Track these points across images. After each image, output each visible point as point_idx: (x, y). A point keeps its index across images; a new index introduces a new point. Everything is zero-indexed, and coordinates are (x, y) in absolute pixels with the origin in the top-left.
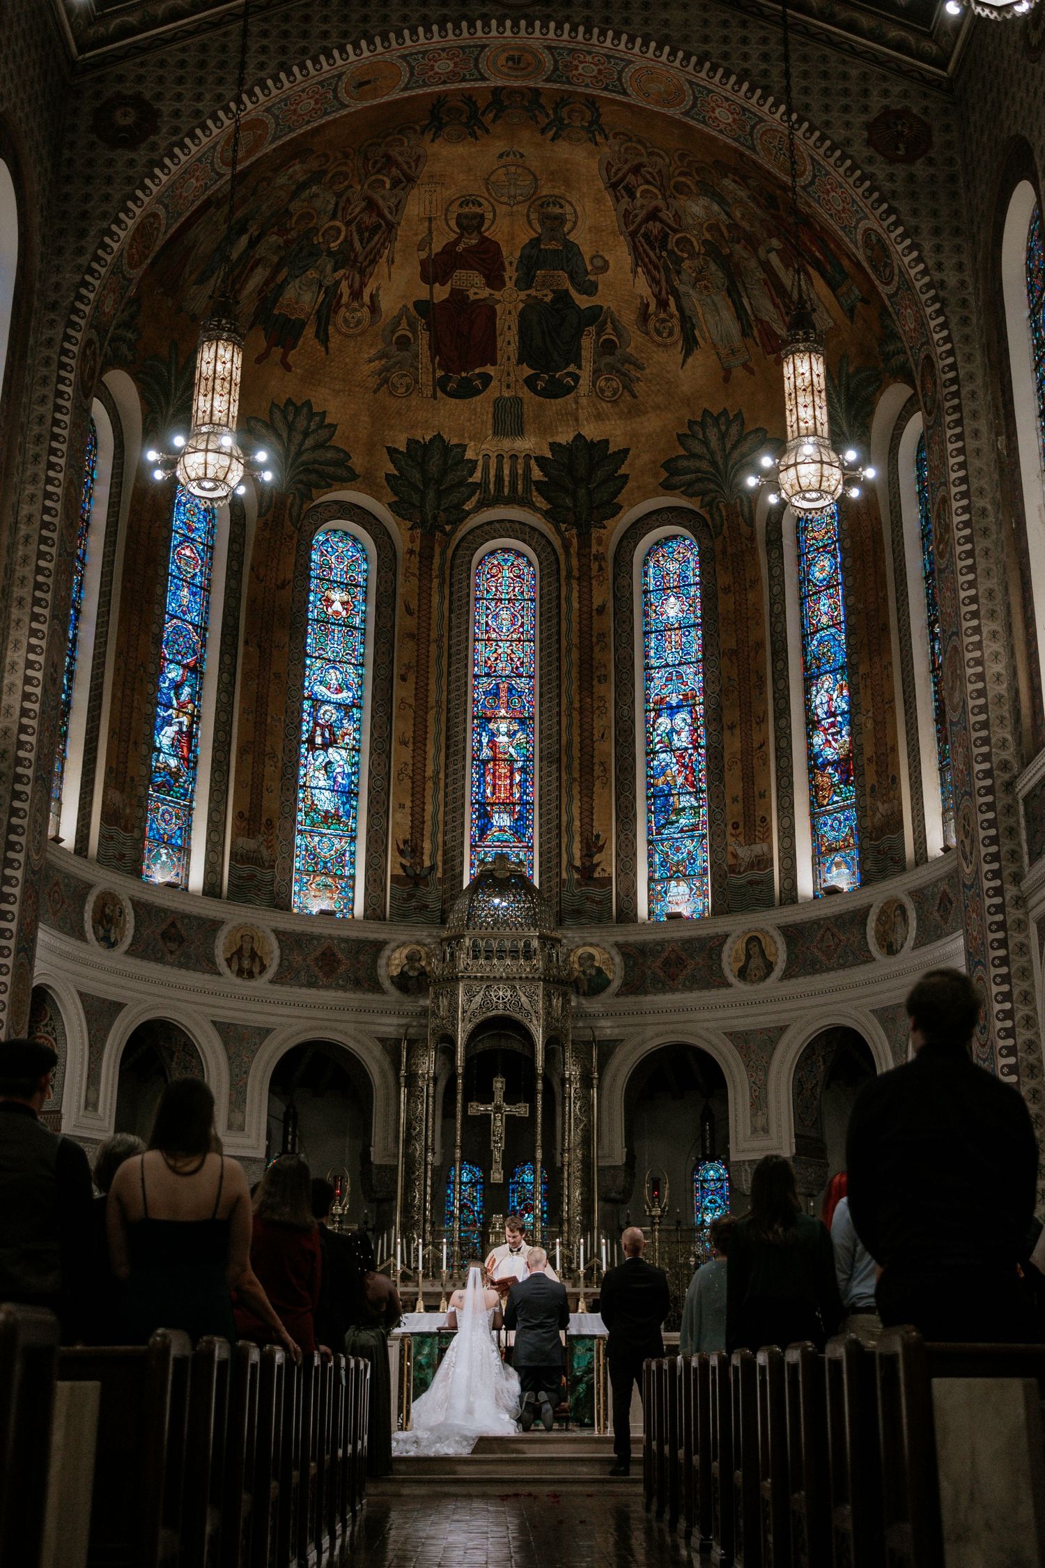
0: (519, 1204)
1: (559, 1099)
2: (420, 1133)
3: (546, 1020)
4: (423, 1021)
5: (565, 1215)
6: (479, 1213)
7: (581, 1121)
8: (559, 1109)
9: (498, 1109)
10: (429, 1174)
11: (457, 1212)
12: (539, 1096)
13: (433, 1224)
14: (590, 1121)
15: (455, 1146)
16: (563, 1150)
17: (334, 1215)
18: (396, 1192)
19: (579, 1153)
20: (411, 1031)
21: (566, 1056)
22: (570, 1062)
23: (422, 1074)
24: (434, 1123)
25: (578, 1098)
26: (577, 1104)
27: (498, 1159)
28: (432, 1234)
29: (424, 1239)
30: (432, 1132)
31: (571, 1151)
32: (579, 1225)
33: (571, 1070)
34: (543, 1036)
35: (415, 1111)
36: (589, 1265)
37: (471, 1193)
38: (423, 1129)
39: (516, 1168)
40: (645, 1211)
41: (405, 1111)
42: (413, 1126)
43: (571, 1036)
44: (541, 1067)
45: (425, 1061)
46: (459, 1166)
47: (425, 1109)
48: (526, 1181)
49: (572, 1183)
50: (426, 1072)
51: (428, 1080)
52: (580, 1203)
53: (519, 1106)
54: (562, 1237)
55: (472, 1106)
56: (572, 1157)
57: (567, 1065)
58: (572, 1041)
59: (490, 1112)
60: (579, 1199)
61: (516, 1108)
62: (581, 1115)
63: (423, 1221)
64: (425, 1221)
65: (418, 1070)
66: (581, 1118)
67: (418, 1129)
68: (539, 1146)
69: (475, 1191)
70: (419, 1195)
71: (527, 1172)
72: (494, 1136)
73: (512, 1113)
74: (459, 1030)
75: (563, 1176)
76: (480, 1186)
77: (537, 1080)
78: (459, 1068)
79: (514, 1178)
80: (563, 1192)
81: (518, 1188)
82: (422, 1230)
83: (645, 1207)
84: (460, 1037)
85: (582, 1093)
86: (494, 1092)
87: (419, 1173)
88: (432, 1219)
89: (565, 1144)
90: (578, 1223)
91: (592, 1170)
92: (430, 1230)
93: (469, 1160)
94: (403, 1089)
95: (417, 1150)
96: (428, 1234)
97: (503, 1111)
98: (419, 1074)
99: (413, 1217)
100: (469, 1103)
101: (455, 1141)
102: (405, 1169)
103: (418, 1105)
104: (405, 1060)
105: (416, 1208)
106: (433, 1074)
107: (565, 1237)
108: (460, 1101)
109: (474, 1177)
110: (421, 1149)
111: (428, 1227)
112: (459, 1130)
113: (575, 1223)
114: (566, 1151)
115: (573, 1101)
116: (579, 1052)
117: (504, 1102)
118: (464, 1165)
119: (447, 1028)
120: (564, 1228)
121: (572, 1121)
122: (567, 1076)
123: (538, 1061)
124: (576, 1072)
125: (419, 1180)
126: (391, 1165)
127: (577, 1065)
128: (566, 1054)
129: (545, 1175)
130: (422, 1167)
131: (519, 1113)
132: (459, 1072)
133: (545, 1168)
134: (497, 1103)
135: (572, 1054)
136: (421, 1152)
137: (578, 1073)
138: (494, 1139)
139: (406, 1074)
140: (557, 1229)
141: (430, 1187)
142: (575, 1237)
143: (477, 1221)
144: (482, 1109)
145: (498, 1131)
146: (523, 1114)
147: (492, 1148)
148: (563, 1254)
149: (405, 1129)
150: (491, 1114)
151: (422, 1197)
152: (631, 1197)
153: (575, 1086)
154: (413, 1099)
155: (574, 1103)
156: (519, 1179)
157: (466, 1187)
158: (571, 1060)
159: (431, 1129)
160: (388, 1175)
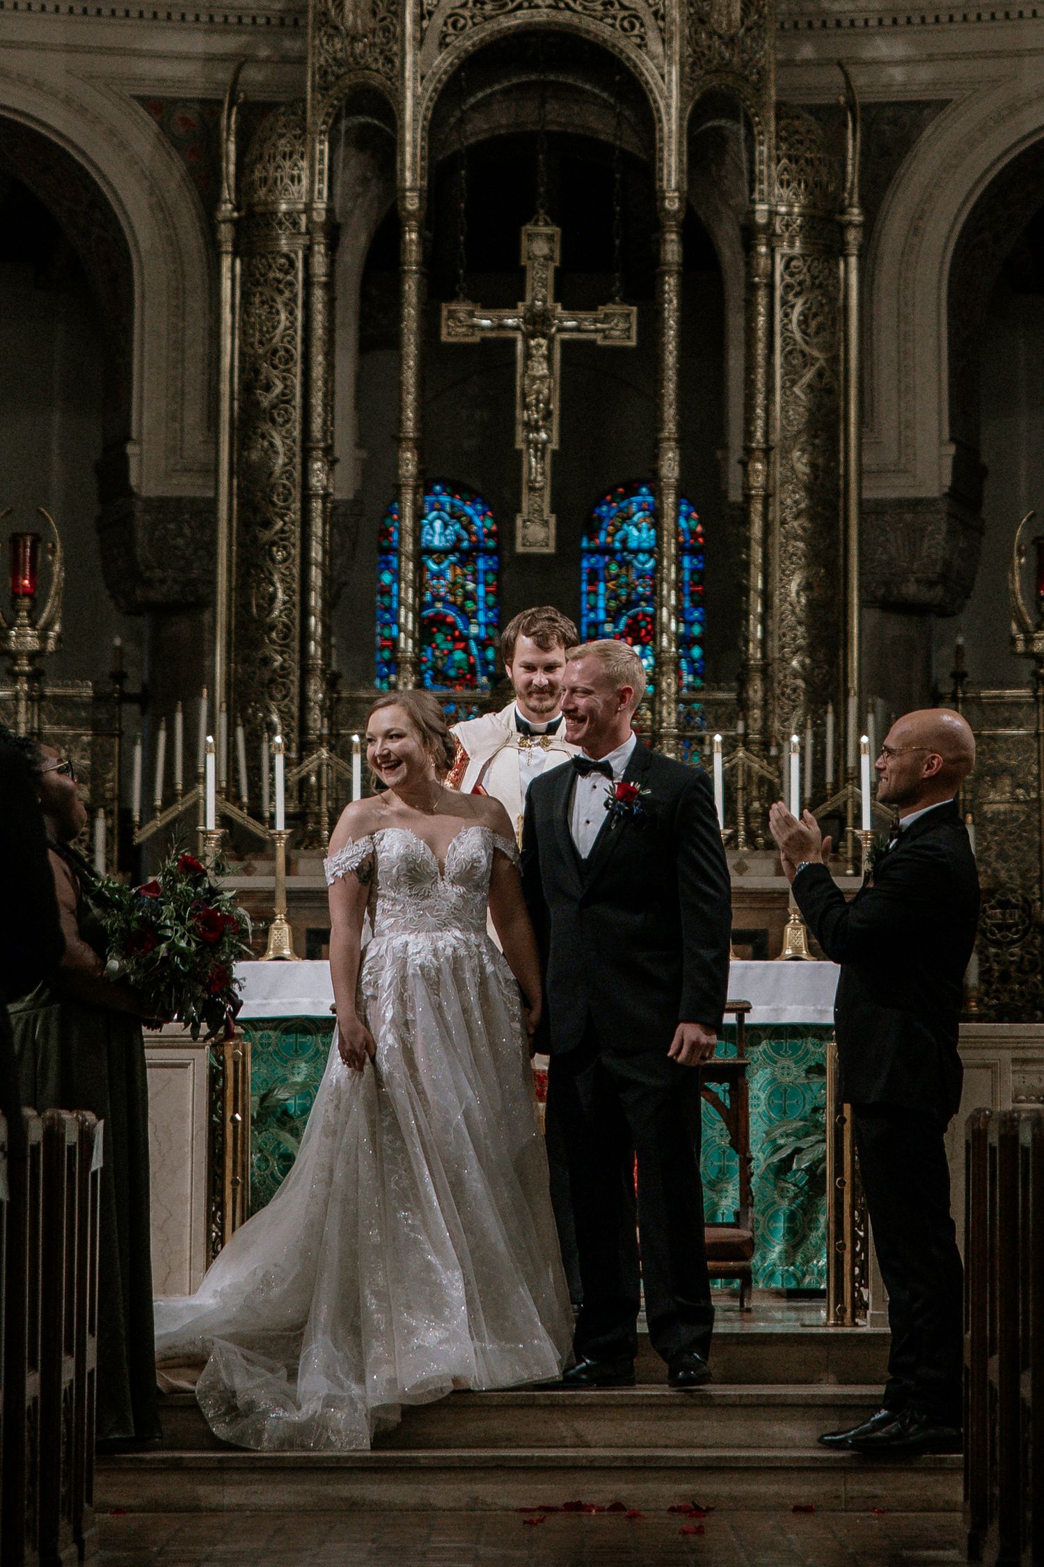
0: (613, 616)
1: (735, 292)
2: (285, 398)
3: (691, 40)
4: (291, 45)
5: (754, 652)
6: (483, 644)
7: (807, 361)
8: (735, 321)
9: (538, 323)
10: (317, 527)
11: (407, 645)
12: (671, 283)
13: (332, 682)
14: (836, 360)
15: (398, 440)
16: (748, 451)
17: (14, 656)
18: (213, 583)
19: (800, 462)
20: (253, 75)
21: (757, 154)
22: (769, 176)
23: (288, 214)
24: (330, 367)
25: (798, 289)
26: (793, 307)
27: (539, 478)
28: (329, 711)
29: (304, 729)
30: (325, 395)
31: (772, 453)
32: (800, 683)
33: (773, 201)
34: (683, 93)
35: (268, 332)
36: (827, 807)
37: (454, 583)
38: (293, 387)
39: (600, 505)
40: (1013, 641)
41: (237, 332)
42: (262, 377)
43: (773, 92)
44: (674, 191)
45: (295, 172)
46: (415, 502)
47: (299, 324)
48: (633, 544)
49: (776, 553)
50: (301, 207)
51: (308, 232)
52: (802, 615)
53: (606, 315)
54: (745, 719)
55: (452, 314)
56: (778, 476)
57: (761, 182)
58: (779, 105)
59: (511, 334)
60: (799, 602)
61: (596, 321)
62: (807, 342)
63: (298, 673)
64: (305, 672)
65: (276, 202)
66: (807, 349)
67: (279, 387)
68: (669, 439)
69: (469, 577)
70: (284, 592)
71: (635, 519)
72: (526, 407)
73: (583, 336)
74: (408, 73)
75: (749, 530)
76: (486, 562)
77: (664, 233)
78: (408, 194)
79: (593, 536)
80: (748, 580)
81: (607, 567)
82: (296, 701)
83: (1014, 626)
84: (409, 94)
85: (809, 270)
86: (522, 271)
87: (285, 523)
88: (327, 664)
89: (755, 431)
90: (795, 678)
91: (841, 513)
92: (324, 699)
93: (444, 482)
94: (226, 262)
95: (277, 453)
96: (318, 712)
97: (554, 330)
98: (280, 215)
99: (267, 661)
100: (444, 305)
101: (400, 423)
102: (238, 511)
103: (278, 313)
104: (232, 168)
105: (274, 635)
106: (323, 213)
107: (755, 720)
108: (414, 300)
109: (464, 534)
110: (290, 449)
111: (317, 692)
112: (412, 390)
113: (785, 677)
114: (759, 454)
115: (782, 298)
116: (801, 142)
117: (556, 300)
118: (430, 498)
119: (368, 68)
120: (751, 693)
121: (778, 359)
122: (761, 219)
123: (665, 171)
124: (791, 206)
125: (285, 548)
126: (193, 500)
127: (794, 184)
128: (759, 148)
129: (693, 523)
130: (293, 506)
131: (605, 337)
132: (410, 207)
133: (690, 504)
134: (533, 304)
135: (778, 148)
136: (291, 459)
137: (796, 210)
138: (526, 418)
139: (235, 214)
140: (733, 695)
141: (322, 566)
142: (787, 719)
143: (479, 668)
144: (486, 322)
145: (539, 392)
146: (619, 338)
147: (520, 445)
148: (748, 773)
149: (236, 387)
150: (514, 341)
151: (296, 598)
152: (968, 597)
153: (786, 250)
154: (261, 294)
155: (784, 303)
156: (609, 539)
157: (438, 564)
158: (773, 166)
159: (320, 383)
160: (187, 531)
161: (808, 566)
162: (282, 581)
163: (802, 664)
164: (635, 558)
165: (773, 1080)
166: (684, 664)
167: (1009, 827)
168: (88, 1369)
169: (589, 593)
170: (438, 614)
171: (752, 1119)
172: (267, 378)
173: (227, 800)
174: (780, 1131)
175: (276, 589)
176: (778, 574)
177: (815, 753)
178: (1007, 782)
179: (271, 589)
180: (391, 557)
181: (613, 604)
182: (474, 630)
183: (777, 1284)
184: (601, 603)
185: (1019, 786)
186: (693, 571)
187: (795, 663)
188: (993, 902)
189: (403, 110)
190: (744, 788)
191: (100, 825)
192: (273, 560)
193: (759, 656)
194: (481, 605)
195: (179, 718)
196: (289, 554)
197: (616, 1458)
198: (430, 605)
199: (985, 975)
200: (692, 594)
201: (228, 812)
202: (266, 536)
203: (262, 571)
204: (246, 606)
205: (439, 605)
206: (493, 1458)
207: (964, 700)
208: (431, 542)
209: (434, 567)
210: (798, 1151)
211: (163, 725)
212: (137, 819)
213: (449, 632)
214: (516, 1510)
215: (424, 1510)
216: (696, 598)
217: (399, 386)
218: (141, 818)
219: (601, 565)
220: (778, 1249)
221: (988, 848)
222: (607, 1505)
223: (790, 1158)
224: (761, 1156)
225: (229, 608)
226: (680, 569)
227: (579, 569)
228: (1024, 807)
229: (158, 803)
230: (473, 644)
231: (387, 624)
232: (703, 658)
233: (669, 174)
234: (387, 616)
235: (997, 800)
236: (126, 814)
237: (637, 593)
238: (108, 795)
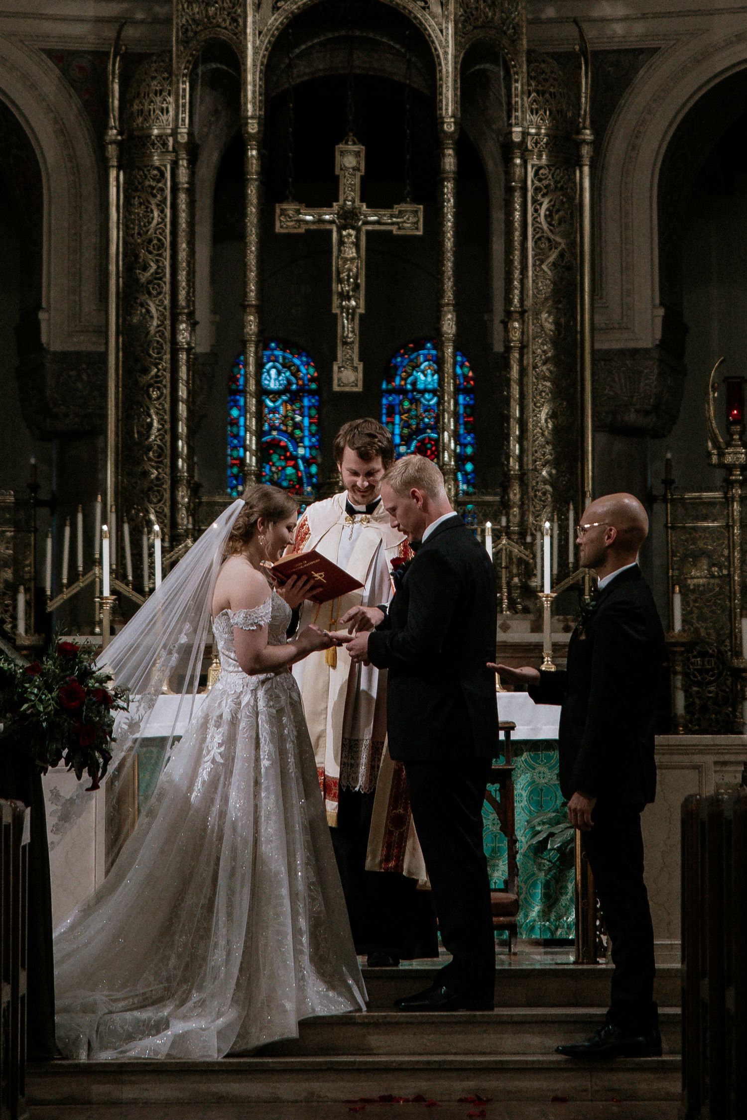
0: (406, 441)
1: (497, 194)
2: (158, 276)
4: (160, 10)
5: (514, 464)
6: (308, 462)
7: (552, 245)
8: (498, 216)
9: (348, 218)
10: (183, 373)
11: (251, 460)
12: (449, 187)
13: (195, 490)
14: (574, 245)
15: (244, 307)
16: (508, 314)
18: (104, 416)
19: (547, 321)
20: (130, 32)
21: (513, 89)
22: (523, 105)
23: (159, 136)
24: (192, 253)
25: (545, 191)
26: (541, 204)
27: (350, 335)
28: (193, 511)
29: (174, 524)
30: (188, 274)
31: (526, 315)
32: (548, 488)
33: (526, 124)
34: (457, 44)
35: (145, 226)
36: (570, 581)
37: (286, 417)
38: (165, 267)
39: (396, 358)
40: (709, 455)
41: (121, 226)
42: (141, 260)
43: (525, 42)
44: (452, 117)
45: (164, 106)
46: (256, 353)
47: (168, 220)
48: (420, 386)
49: (530, 390)
50: (169, 131)
51: (175, 150)
52: (550, 437)
53: (400, 211)
54: (508, 515)
55: (283, 212)
56: (531, 331)
57: (516, 110)
58: (529, 52)
59: (328, 227)
60: (547, 427)
61: (392, 216)
62: (551, 231)
63: (169, 482)
64: (175, 482)
65: (150, 128)
66: (552, 237)
67: (154, 267)
68: (448, 304)
69: (297, 412)
70: (158, 422)
71: (422, 367)
72: (340, 281)
73: (382, 228)
74: (249, 30)
75: (509, 373)
76: (310, 401)
77: (444, 149)
78: (250, 121)
79: (390, 380)
80: (509, 411)
81: (401, 403)
82: (168, 504)
83: (710, 444)
84: (250, 46)
85: (553, 175)
86: (337, 179)
87: (159, 370)
88: (191, 476)
89: (513, 298)
90: (545, 484)
91: (579, 360)
92: (189, 503)
93: (278, 341)
94: (113, 174)
95: (152, 317)
96: (184, 512)
97: (360, 223)
98: (153, 137)
99: (146, 474)
100: (277, 205)
101: (245, 295)
102: (123, 362)
103: (152, 211)
104: (116, 103)
105: (151, 454)
106: (186, 136)
107: (515, 516)
108: (255, 201)
109: (293, 380)
110: (163, 314)
111: (183, 496)
112: (254, 269)
113: (537, 483)
114: (516, 316)
115: (533, 197)
116: (546, 80)
117: (362, 201)
118: (268, 353)
119: (219, 26)
120: (511, 496)
121: (530, 244)
122: (517, 138)
123: (444, 103)
124: (539, 128)
125: (159, 388)
126: (89, 354)
127: (542, 112)
128: (514, 85)
129: (466, 370)
130: (165, 357)
131: (399, 228)
132: (250, 131)
133: (463, 355)
134: (345, 204)
135: (529, 85)
136: (163, 322)
137: (543, 131)
138: (340, 290)
139: (119, 138)
140: (498, 498)
141: (187, 402)
142: (538, 516)
143: (305, 480)
144: (309, 218)
145: (350, 270)
146: (409, 228)
147: (335, 311)
148: (510, 555)
149: (121, 268)
150: (331, 231)
151: (168, 426)
152: (675, 423)
153: (536, 162)
154: (139, 197)
155: (534, 201)
156: (403, 383)
157: (274, 402)
158: (525, 99)
159: (184, 264)
160: (85, 377)
161: (554, 399)
162: (157, 414)
163: (550, 474)
164: (423, 396)
165: (532, 782)
166: (460, 476)
167: (708, 595)
168: (20, 995)
169: (387, 423)
170: (274, 439)
171: (517, 811)
172: (144, 260)
173: (117, 578)
174: (538, 820)
175: (152, 420)
176: (531, 405)
177: (560, 540)
178: (704, 563)
179: (149, 420)
180: (238, 397)
181: (406, 431)
182: (301, 451)
183: (536, 935)
184: (397, 431)
185: (714, 565)
186: (466, 406)
187: (544, 473)
188: (695, 653)
189: (245, 57)
190: (506, 568)
191: (21, 599)
192: (150, 397)
193: (517, 467)
194: (307, 433)
195: (80, 517)
196: (162, 394)
197: (417, 1062)
198: (268, 433)
199: (688, 707)
200: (465, 423)
201: (117, 588)
202: (145, 379)
203: (142, 406)
204: (130, 433)
205: (274, 433)
206: (326, 1063)
207: (672, 500)
208: (269, 385)
209: (270, 404)
210: (552, 835)
211: (68, 523)
212: (49, 593)
213: (283, 453)
214: (343, 1102)
215: (275, 1101)
216: (469, 426)
217: (244, 266)
218: (52, 592)
219: (397, 402)
220: (537, 909)
221: (691, 612)
222: (411, 1097)
223: (546, 840)
224: (523, 839)
225: (117, 434)
226: (456, 404)
227: (380, 405)
228: (717, 581)
229: (65, 581)
230: (300, 462)
231: (235, 448)
232: (474, 471)
233: (447, 105)
234: (235, 442)
235: (698, 576)
236: (41, 591)
237: (424, 423)
238: (27, 576)
